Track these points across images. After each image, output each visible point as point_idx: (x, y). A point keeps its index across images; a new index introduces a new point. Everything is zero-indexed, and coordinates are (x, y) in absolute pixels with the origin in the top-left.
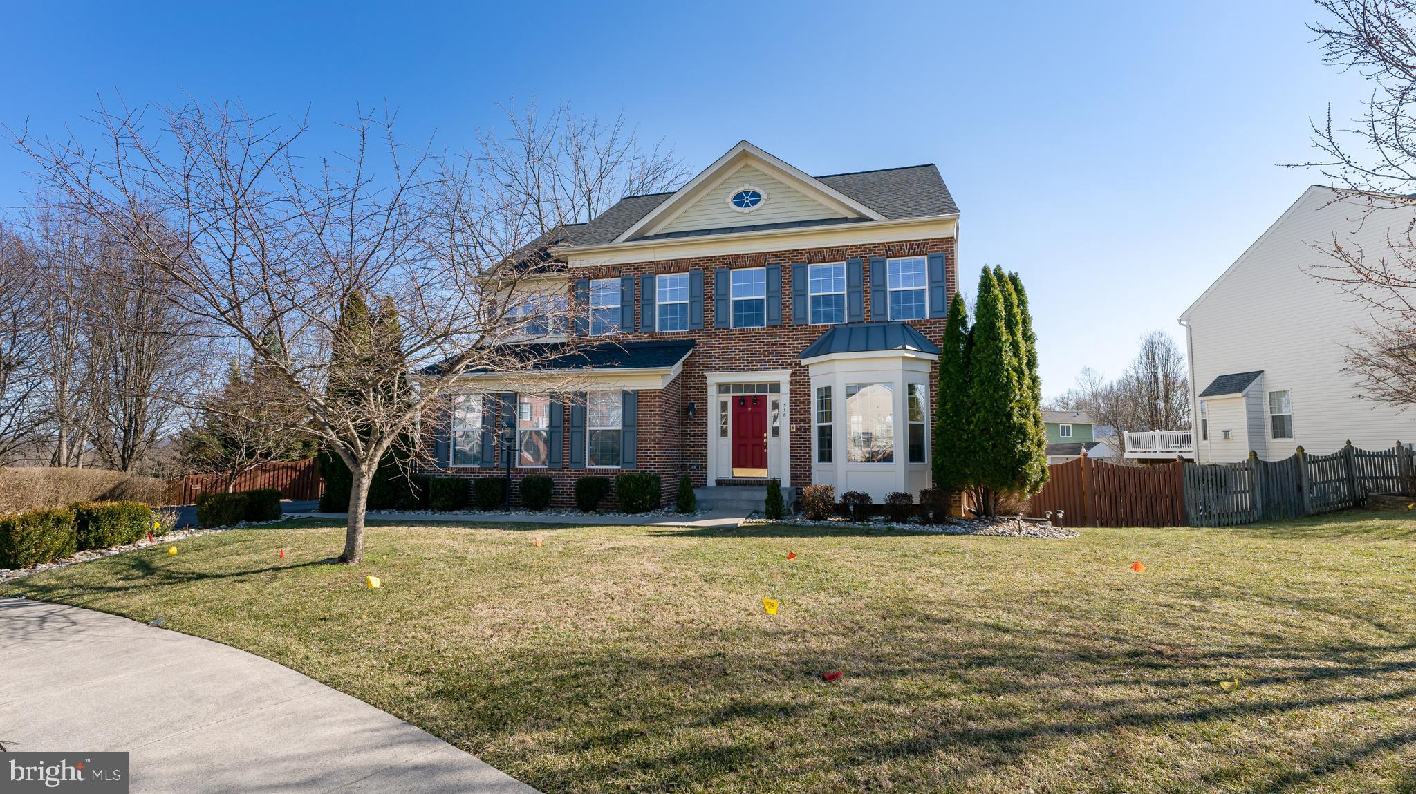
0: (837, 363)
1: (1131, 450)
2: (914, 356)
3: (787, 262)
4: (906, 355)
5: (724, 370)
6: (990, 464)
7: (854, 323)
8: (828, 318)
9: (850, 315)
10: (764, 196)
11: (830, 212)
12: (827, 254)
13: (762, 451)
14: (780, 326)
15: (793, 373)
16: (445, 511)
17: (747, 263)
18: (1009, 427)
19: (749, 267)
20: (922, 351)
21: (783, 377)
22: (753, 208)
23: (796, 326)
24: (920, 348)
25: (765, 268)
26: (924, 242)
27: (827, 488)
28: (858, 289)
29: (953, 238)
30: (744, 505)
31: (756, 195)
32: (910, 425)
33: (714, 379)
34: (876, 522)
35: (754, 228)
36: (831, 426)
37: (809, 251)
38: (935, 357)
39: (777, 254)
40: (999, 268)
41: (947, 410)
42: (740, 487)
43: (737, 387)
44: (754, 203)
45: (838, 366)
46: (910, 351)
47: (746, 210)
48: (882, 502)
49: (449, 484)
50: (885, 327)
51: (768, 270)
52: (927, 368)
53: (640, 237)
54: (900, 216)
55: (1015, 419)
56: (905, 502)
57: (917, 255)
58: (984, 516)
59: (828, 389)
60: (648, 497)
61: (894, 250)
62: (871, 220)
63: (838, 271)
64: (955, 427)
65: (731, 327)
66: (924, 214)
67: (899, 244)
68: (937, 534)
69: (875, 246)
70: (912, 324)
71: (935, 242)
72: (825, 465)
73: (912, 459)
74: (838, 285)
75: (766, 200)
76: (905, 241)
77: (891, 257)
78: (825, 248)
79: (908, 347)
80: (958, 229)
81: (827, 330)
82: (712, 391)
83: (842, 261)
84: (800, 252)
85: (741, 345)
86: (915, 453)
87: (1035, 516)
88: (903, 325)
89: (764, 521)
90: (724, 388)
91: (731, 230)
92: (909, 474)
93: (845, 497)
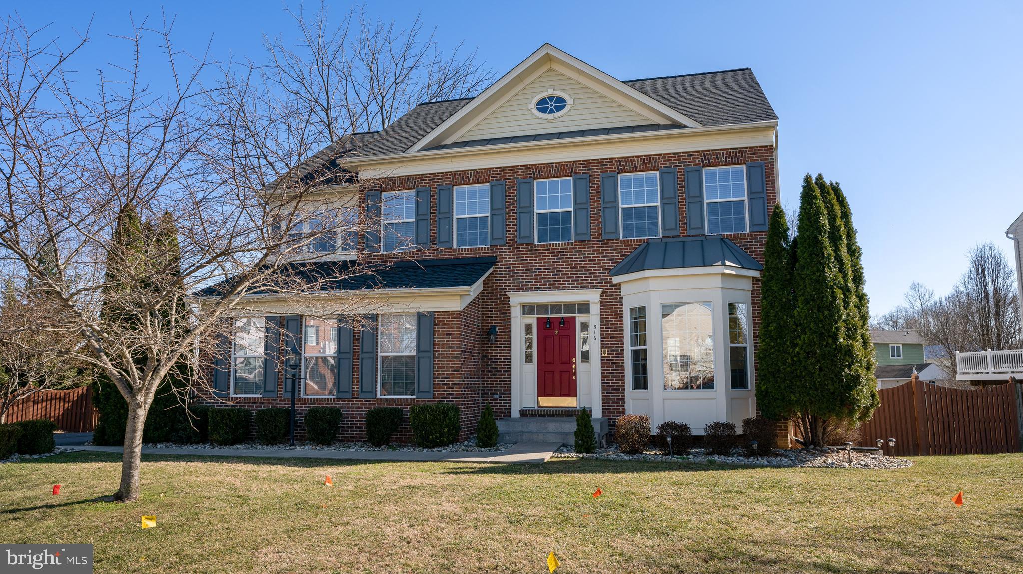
0: (651, 281)
1: (964, 371)
2: (734, 273)
3: (596, 172)
4: (727, 271)
5: (528, 289)
6: (817, 390)
7: (669, 237)
8: (641, 231)
9: (664, 229)
10: (570, 102)
11: (641, 118)
12: (639, 163)
13: (570, 378)
14: (589, 241)
15: (603, 292)
16: (225, 444)
17: (553, 173)
18: (835, 349)
19: (554, 177)
20: (743, 268)
21: (593, 297)
22: (557, 114)
23: (605, 241)
24: (740, 263)
25: (572, 178)
26: (742, 151)
27: (642, 419)
28: (673, 201)
29: (772, 146)
30: (551, 438)
31: (561, 100)
32: (731, 347)
33: (517, 299)
34: (696, 454)
35: (559, 135)
36: (645, 350)
37: (619, 160)
38: (756, 274)
39: (586, 164)
40: (820, 177)
41: (771, 332)
42: (547, 418)
43: (543, 308)
44: (559, 109)
45: (653, 284)
46: (730, 268)
47: (551, 117)
48: (702, 433)
49: (229, 415)
50: (703, 241)
51: (575, 180)
52: (748, 286)
53: (436, 146)
54: (716, 122)
55: (841, 340)
56: (727, 432)
57: (735, 164)
58: (812, 446)
59: (642, 309)
60: (446, 430)
61: (710, 158)
62: (685, 127)
63: (651, 181)
64: (779, 351)
65: (536, 242)
66: (741, 121)
67: (716, 153)
68: (762, 466)
69: (690, 154)
70: (732, 238)
71: (754, 150)
72: (640, 393)
73: (734, 386)
74: (651, 196)
75: (572, 106)
76: (722, 150)
77: (707, 166)
78: (636, 157)
79: (727, 263)
80: (777, 136)
81: (639, 245)
82: (516, 312)
83: (654, 170)
84: (610, 161)
85: (548, 262)
86: (738, 379)
87: (865, 445)
88: (722, 239)
89: (574, 456)
90: (528, 309)
91: (535, 138)
92: (731, 400)
93: (662, 428)
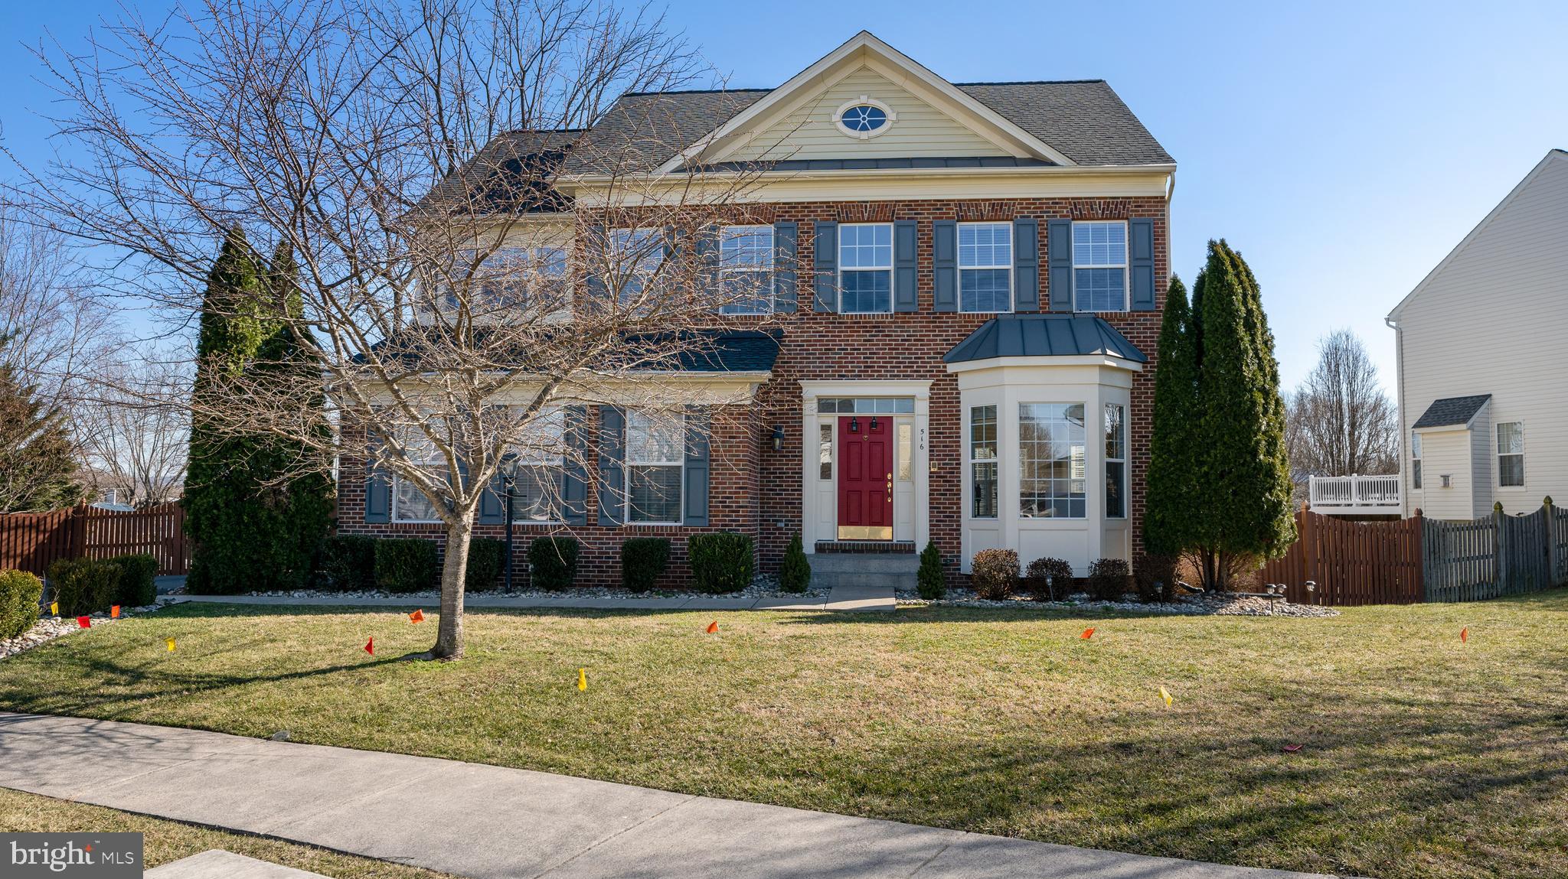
0: (1006, 371)
1: (1319, 502)
2: (1114, 365)
3: (926, 217)
4: (1108, 363)
5: (827, 378)
6: (1231, 519)
7: (1024, 313)
8: (986, 301)
9: (1018, 302)
10: (891, 116)
11: (987, 146)
12: (986, 209)
13: (883, 501)
14: (916, 313)
15: (933, 385)
17: (866, 215)
18: (1254, 468)
19: (868, 221)
20: (1125, 358)
21: (920, 390)
22: (873, 133)
23: (938, 314)
24: (1122, 354)
25: (892, 224)
26: (1125, 201)
27: (1010, 553)
28: (1031, 264)
29: (1163, 197)
30: (877, 581)
31: (877, 112)
32: (1108, 463)
33: (813, 390)
34: (1079, 600)
35: (877, 163)
36: (995, 465)
37: (960, 203)
38: (1136, 367)
39: (912, 205)
40: (1222, 241)
41: (1169, 444)
42: (853, 554)
43: (847, 403)
44: (875, 125)
45: (1008, 377)
46: (1111, 358)
47: (864, 135)
48: (1085, 574)
50: (1071, 322)
51: (897, 228)
52: (1127, 382)
53: (692, 167)
54: (1092, 161)
55: (1262, 457)
56: (1118, 572)
57: (1114, 219)
58: (1214, 591)
59: (991, 411)
60: (743, 569)
61: (1082, 209)
62: (1053, 164)
63: (1001, 235)
64: (1181, 470)
65: (839, 312)
66: (1126, 162)
67: (1090, 202)
68: (1167, 614)
69: (1056, 202)
70: (1108, 318)
71: (1139, 202)
72: (984, 522)
73: (1109, 514)
74: (1001, 254)
75: (894, 122)
76: (1098, 198)
77: (1078, 219)
78: (983, 200)
79: (1109, 352)
80: (1172, 185)
81: (985, 322)
82: (810, 408)
83: (1007, 220)
84: (946, 203)
85: (857, 340)
86: (1113, 507)
88: (1095, 319)
89: (922, 603)
90: (825, 405)
91: (842, 164)
92: (1106, 532)
93: (1035, 566)
